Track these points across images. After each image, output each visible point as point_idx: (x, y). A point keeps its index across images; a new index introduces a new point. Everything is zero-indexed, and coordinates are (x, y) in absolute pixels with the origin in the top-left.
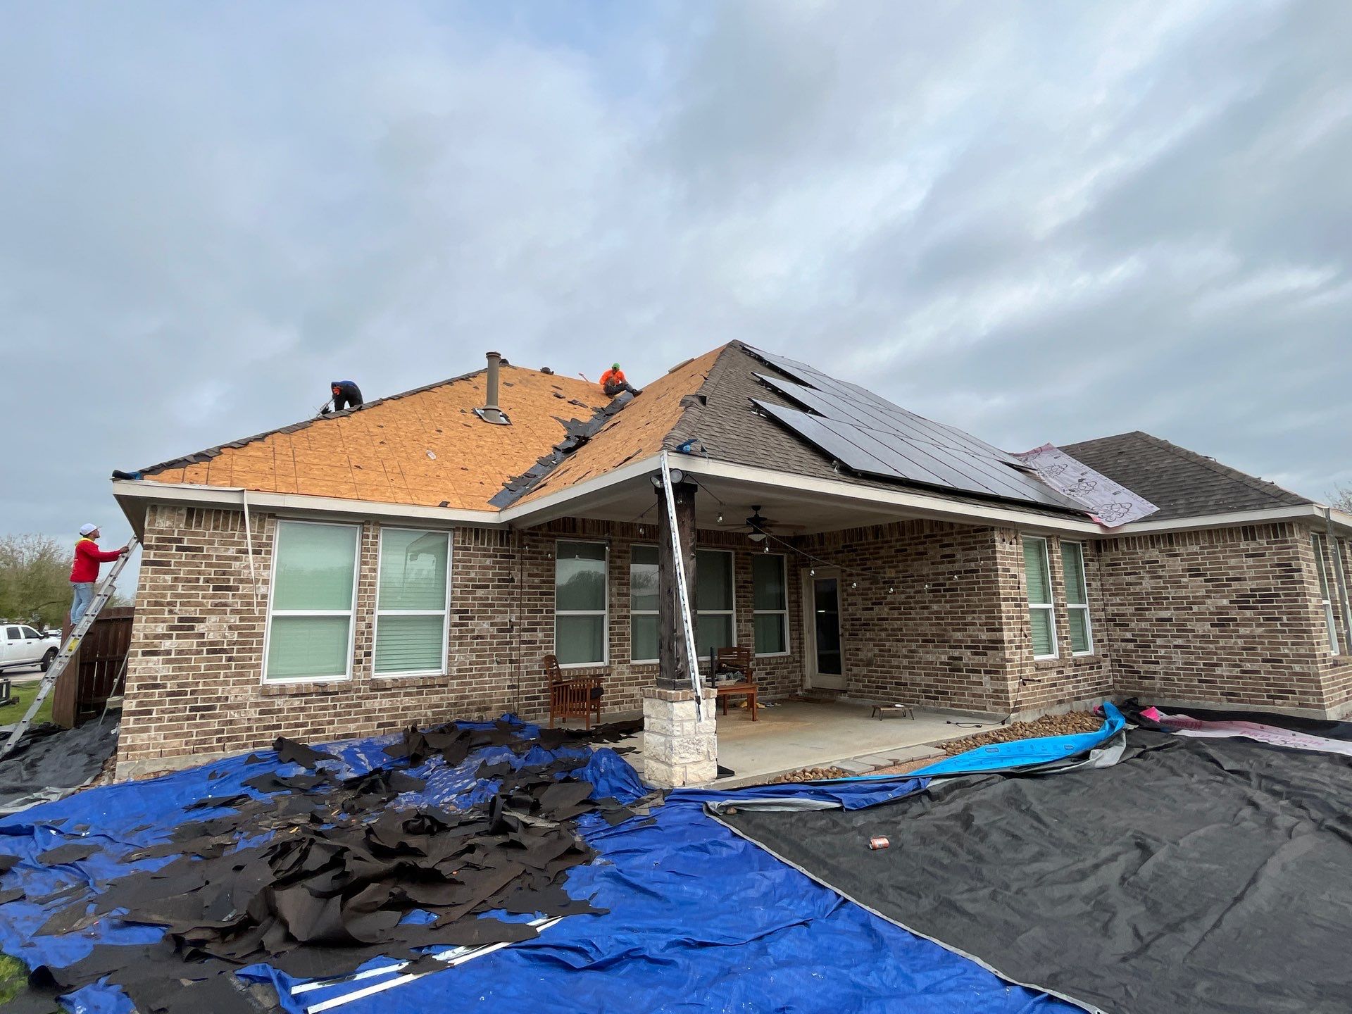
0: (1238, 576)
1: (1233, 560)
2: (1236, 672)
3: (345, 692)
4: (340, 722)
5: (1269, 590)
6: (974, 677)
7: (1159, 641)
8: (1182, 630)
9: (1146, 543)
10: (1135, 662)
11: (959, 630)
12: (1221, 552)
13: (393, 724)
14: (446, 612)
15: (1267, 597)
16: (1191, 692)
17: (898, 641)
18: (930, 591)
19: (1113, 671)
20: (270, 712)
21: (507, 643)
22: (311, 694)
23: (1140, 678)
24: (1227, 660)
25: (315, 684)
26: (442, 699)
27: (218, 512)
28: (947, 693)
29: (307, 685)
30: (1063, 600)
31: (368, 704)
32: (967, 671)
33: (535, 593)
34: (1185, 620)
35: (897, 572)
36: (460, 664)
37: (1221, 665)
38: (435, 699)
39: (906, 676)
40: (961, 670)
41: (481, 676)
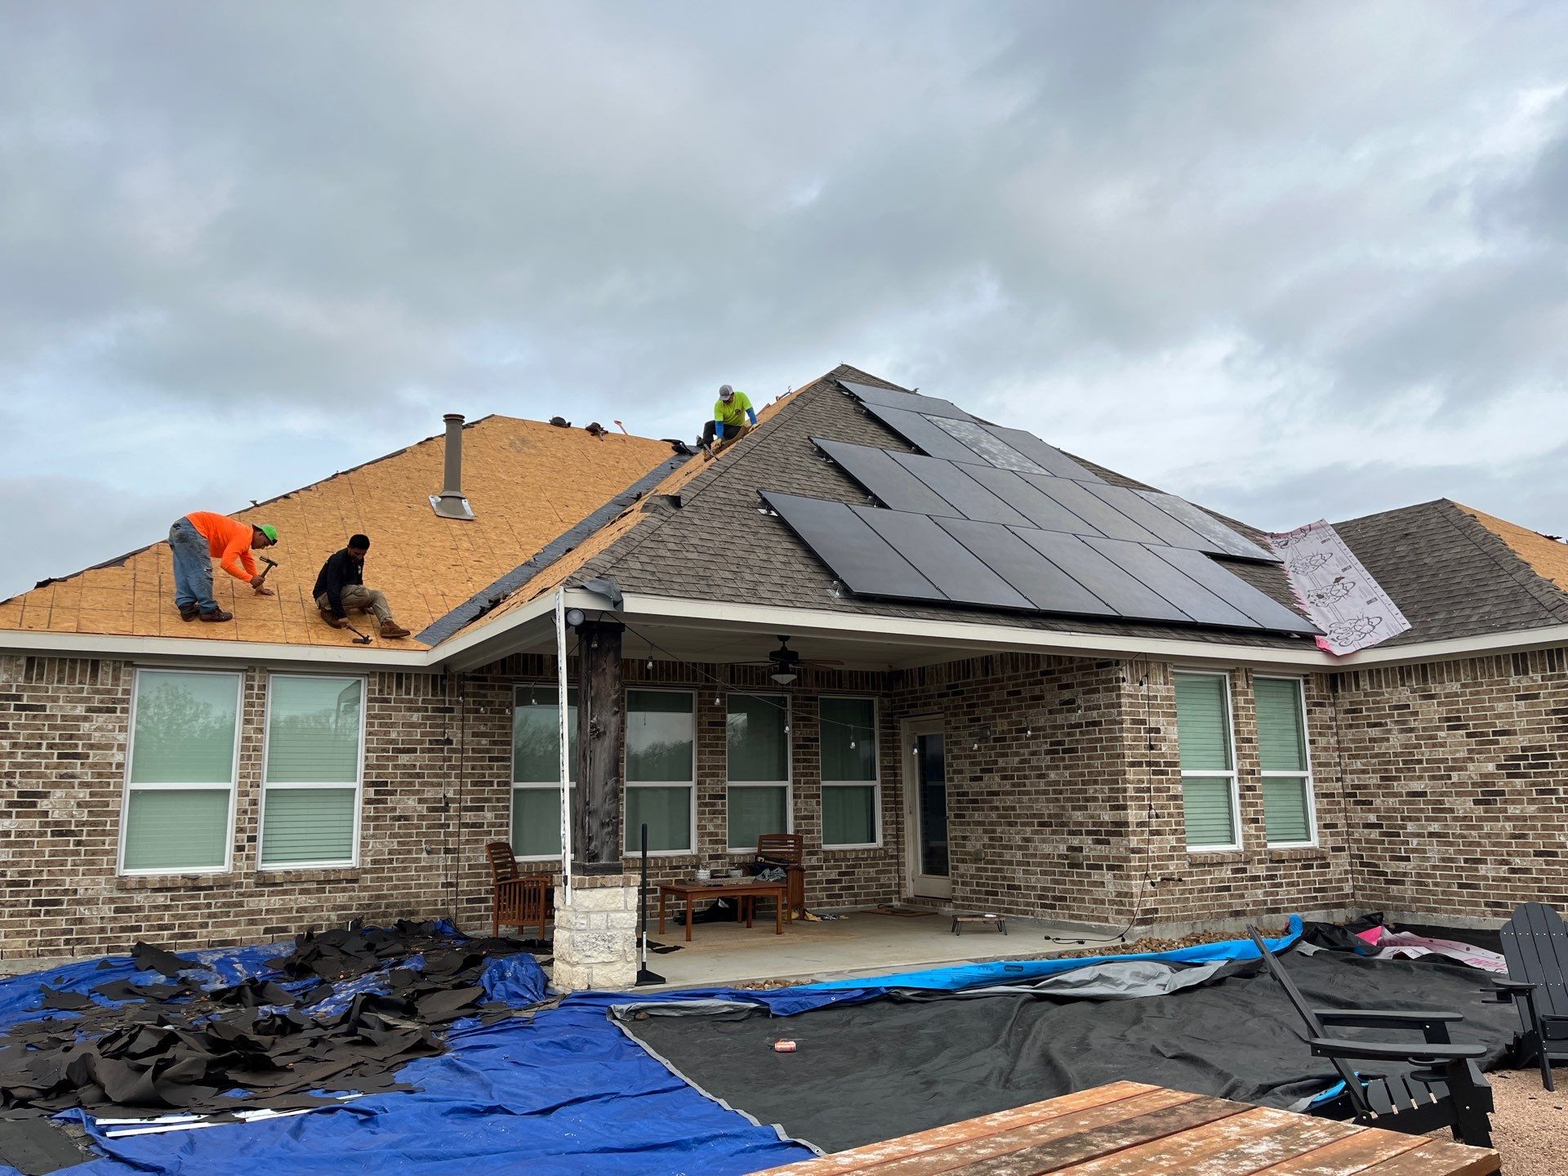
0: (1507, 728)
1: (1501, 705)
2: (1503, 871)
3: (222, 887)
4: (215, 925)
5: (1543, 748)
6: (1096, 876)
7: (1411, 827)
8: (1440, 809)
9: (1394, 676)
10: (1380, 858)
11: (1080, 808)
12: (1485, 693)
13: (284, 930)
14: (358, 785)
15: (1540, 758)
16: (1450, 902)
17: (1010, 824)
18: (1048, 752)
19: (1352, 872)
20: (128, 910)
21: (442, 826)
22: (178, 889)
23: (1388, 882)
24: (1492, 853)
25: (184, 877)
26: (351, 898)
27: (62, 661)
28: (1064, 899)
29: (174, 878)
30: (1251, 764)
31: (252, 903)
32: (1090, 867)
33: (482, 759)
34: (1443, 794)
35: (1010, 724)
36: (376, 853)
37: (1484, 862)
38: (341, 898)
39: (1019, 875)
40: (1080, 866)
41: (405, 869)
